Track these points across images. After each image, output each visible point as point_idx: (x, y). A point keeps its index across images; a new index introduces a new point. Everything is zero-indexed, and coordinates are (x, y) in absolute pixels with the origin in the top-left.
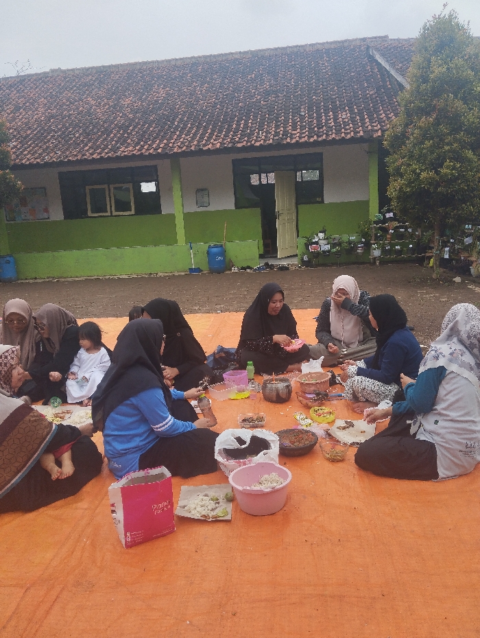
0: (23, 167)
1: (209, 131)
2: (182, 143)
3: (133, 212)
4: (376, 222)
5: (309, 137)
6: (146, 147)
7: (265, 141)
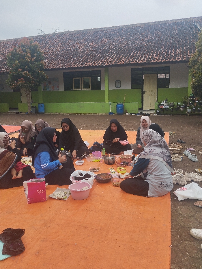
0: (49, 70)
1: (121, 57)
2: (110, 61)
3: (90, 89)
4: (189, 97)
5: (162, 60)
6: (95, 63)
7: (143, 61)
